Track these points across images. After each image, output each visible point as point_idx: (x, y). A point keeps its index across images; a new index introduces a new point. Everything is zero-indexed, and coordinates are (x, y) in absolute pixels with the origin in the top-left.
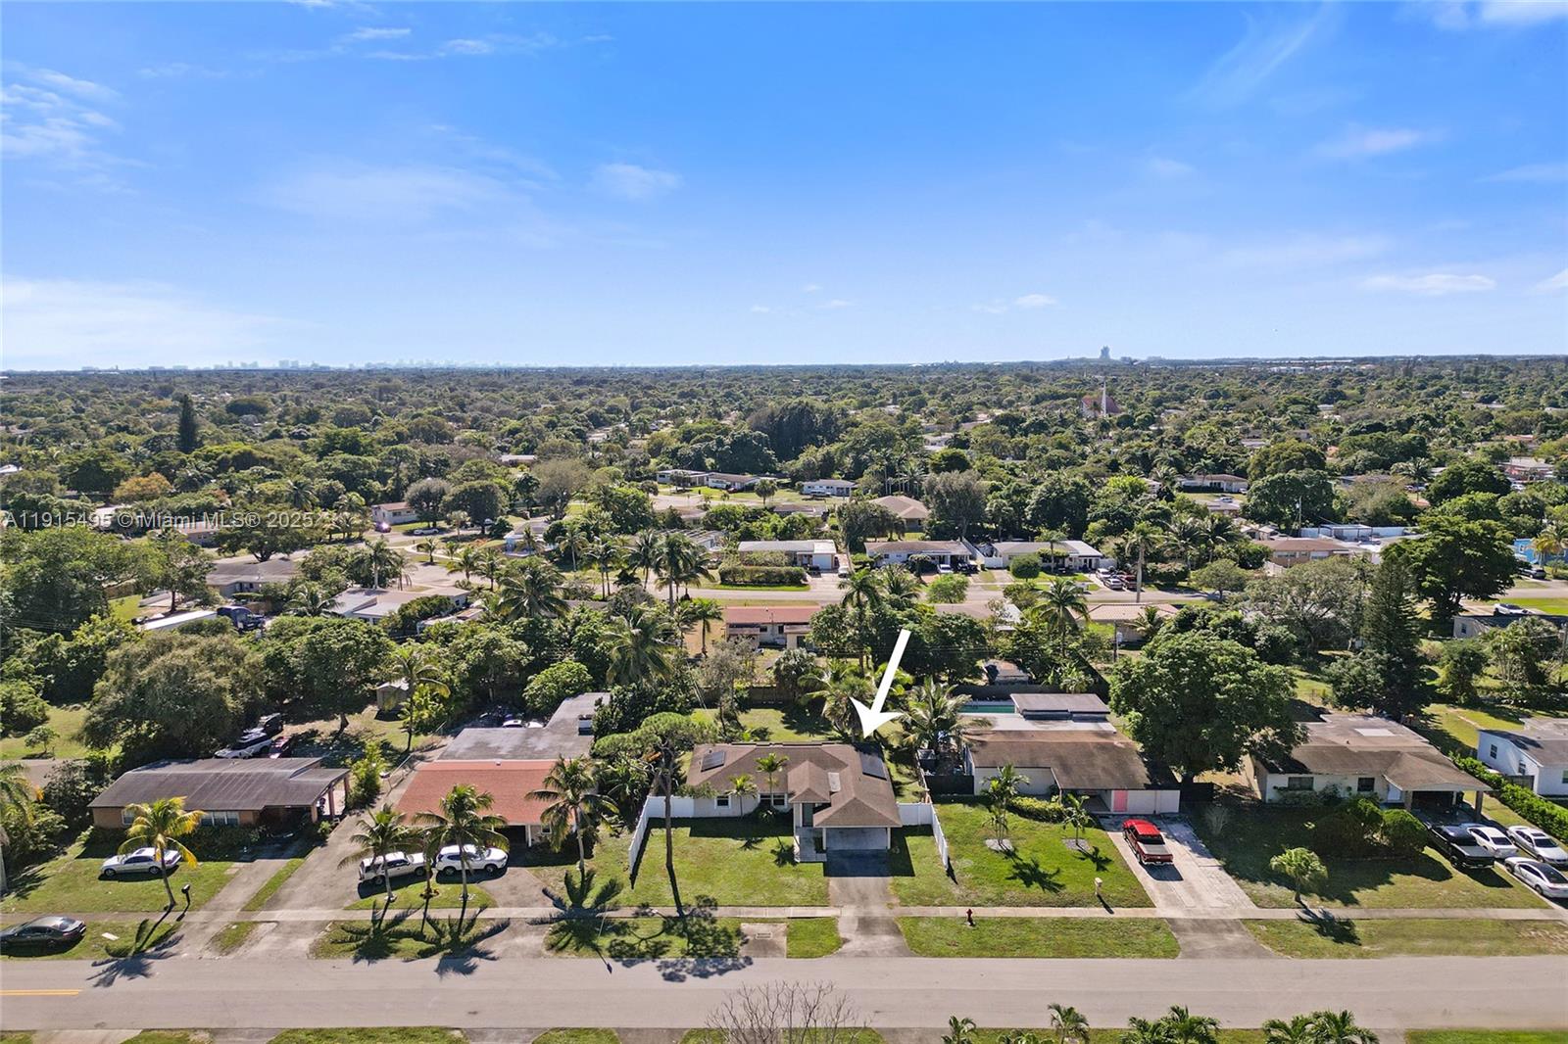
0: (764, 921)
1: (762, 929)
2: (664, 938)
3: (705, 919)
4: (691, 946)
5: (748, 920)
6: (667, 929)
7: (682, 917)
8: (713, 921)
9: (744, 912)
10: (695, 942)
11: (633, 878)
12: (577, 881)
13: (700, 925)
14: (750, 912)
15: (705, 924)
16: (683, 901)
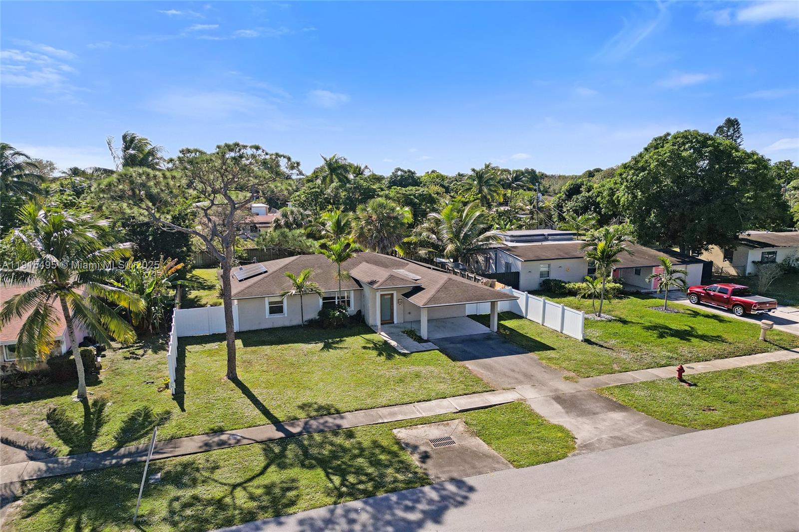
0: (425, 421)
1: (434, 432)
2: (274, 475)
3: (336, 434)
4: (337, 480)
5: (401, 424)
6: (275, 459)
7: (290, 436)
8: (350, 434)
9: (386, 415)
10: (342, 472)
11: (179, 397)
12: (76, 416)
13: (332, 444)
14: (394, 414)
15: (339, 440)
16: (280, 415)
